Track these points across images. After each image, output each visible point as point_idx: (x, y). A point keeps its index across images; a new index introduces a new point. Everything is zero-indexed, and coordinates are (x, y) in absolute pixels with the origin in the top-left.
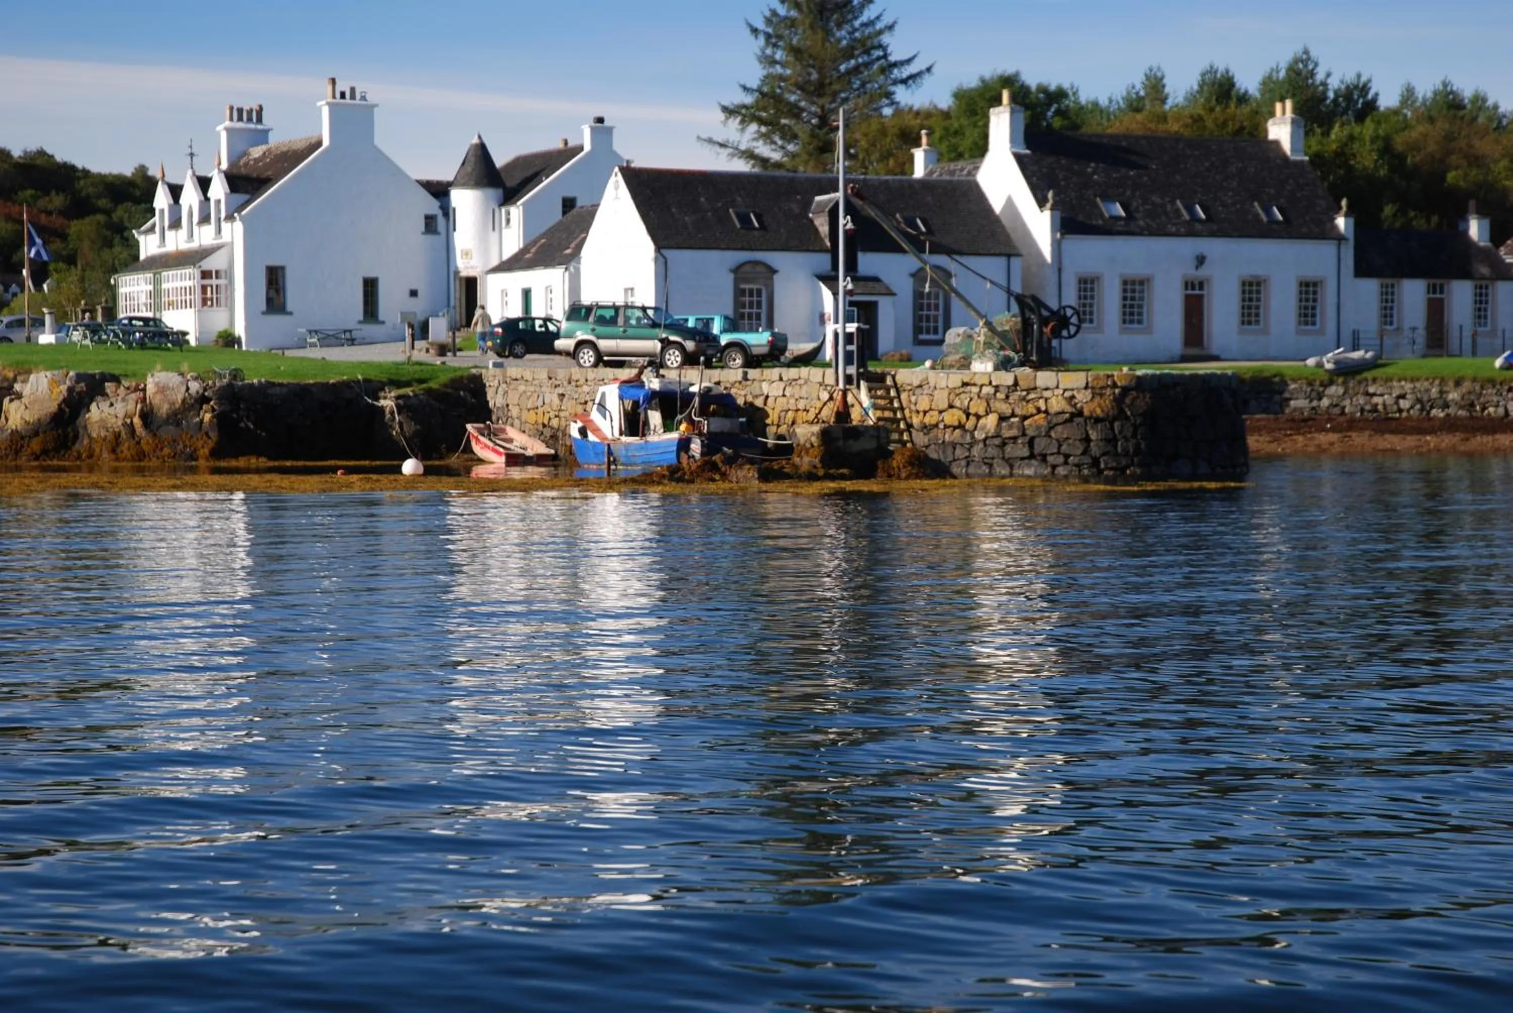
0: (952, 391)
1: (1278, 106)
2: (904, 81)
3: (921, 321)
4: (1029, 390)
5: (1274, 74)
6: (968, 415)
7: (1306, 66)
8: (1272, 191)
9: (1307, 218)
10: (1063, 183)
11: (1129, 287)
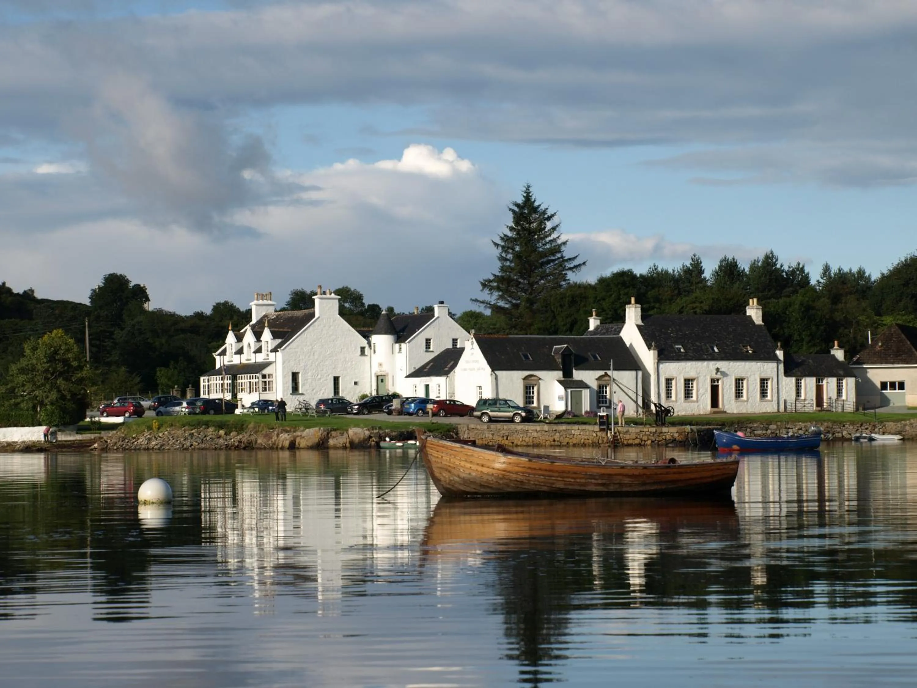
0: (637, 433)
1: (751, 301)
2: (571, 269)
3: (600, 398)
4: (660, 433)
5: (756, 263)
6: (642, 440)
7: (772, 260)
8: (748, 339)
9: (763, 351)
10: (658, 338)
11: (687, 382)
